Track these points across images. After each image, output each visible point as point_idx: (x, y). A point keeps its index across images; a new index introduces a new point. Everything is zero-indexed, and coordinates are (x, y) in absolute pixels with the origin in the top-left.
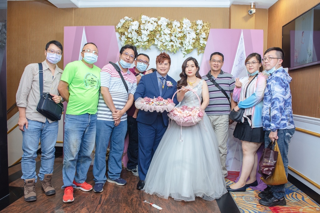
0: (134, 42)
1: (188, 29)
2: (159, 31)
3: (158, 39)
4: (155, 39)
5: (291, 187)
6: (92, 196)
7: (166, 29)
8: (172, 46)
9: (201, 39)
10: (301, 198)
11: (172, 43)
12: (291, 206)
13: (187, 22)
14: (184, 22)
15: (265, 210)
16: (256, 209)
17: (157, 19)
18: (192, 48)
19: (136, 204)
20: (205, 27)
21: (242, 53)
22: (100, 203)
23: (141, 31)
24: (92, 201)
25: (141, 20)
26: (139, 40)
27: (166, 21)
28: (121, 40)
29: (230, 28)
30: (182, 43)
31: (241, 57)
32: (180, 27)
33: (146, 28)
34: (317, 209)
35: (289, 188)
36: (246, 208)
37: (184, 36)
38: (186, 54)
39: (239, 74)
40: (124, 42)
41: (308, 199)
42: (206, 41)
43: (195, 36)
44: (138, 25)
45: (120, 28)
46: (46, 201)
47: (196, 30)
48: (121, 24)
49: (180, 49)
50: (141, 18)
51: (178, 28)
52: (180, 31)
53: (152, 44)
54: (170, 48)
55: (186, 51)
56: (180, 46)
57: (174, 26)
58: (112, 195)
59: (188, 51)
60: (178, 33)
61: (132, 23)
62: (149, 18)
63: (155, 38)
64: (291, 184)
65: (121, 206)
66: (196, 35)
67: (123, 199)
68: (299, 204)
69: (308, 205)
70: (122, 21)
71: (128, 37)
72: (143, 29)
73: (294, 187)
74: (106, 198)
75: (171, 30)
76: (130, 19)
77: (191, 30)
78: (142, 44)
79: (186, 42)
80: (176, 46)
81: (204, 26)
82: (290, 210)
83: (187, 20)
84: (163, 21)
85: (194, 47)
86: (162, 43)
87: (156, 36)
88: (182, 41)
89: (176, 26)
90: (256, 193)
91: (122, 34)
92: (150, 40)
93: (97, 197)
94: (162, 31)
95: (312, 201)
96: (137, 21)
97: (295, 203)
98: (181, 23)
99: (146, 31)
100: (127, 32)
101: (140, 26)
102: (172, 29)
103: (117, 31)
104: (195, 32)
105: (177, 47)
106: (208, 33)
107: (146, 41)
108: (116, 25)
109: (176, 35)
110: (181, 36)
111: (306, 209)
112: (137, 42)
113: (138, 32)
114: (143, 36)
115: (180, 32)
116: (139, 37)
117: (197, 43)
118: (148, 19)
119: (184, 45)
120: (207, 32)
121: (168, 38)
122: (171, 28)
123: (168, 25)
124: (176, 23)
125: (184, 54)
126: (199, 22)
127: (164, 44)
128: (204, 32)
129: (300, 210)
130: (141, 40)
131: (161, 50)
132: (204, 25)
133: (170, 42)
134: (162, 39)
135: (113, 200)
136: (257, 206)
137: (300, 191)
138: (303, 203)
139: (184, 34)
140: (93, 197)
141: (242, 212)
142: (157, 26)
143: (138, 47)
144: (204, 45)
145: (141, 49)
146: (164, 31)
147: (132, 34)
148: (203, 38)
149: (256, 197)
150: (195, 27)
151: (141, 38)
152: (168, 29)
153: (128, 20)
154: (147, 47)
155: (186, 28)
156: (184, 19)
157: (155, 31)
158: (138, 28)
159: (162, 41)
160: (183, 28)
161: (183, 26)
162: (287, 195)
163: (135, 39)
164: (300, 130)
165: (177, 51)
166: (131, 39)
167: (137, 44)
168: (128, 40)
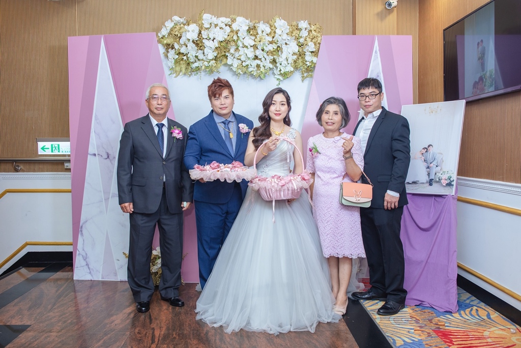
0: (192, 61)
1: (285, 36)
2: (234, 41)
3: (232, 56)
4: (229, 55)
5: (468, 299)
6: (137, 331)
7: (247, 38)
8: (258, 66)
9: (308, 53)
10: (486, 315)
11: (258, 62)
12: (470, 328)
13: (281, 25)
14: (277, 25)
15: (429, 336)
16: (413, 335)
17: (229, 20)
18: (292, 69)
19: (215, 340)
20: (313, 32)
22: (153, 341)
23: (204, 41)
24: (139, 338)
25: (203, 22)
26: (200, 58)
27: (246, 23)
28: (167, 57)
29: (354, 33)
30: (274, 62)
32: (270, 33)
33: (212, 37)
34: (512, 330)
35: (465, 301)
36: (398, 335)
37: (279, 49)
38: (282, 79)
40: (173, 61)
41: (497, 317)
42: (315, 56)
43: (296, 49)
44: (197, 31)
45: (166, 36)
46: (59, 345)
47: (297, 39)
48: (167, 29)
49: (271, 72)
50: (201, 18)
51: (267, 34)
52: (271, 39)
53: (223, 63)
54: (255, 69)
55: (281, 74)
56: (271, 66)
57: (260, 32)
58: (170, 327)
59: (285, 75)
60: (267, 45)
61: (186, 27)
62: (215, 18)
63: (227, 54)
64: (468, 295)
65: (191, 345)
66: (298, 47)
67: (191, 332)
68: (482, 325)
69: (497, 325)
70: (169, 25)
71: (180, 53)
72: (206, 39)
73: (474, 298)
74: (162, 333)
75: (256, 40)
76: (182, 20)
77: (289, 39)
78: (206, 63)
79: (281, 60)
80: (265, 67)
81: (311, 31)
82: (469, 334)
83: (283, 21)
84: (241, 24)
85: (296, 68)
86: (240, 62)
87: (229, 50)
88: (274, 58)
89: (263, 31)
90: (411, 311)
91: (169, 47)
92: (218, 56)
93: (146, 332)
94: (239, 41)
95: (504, 319)
96: (195, 25)
97: (476, 324)
98: (271, 26)
99: (211, 41)
100: (179, 43)
101: (200, 33)
102: (256, 38)
103: (159, 42)
104: (296, 42)
105: (266, 68)
106: (319, 44)
107: (212, 60)
108: (158, 30)
109: (265, 48)
110: (272, 50)
111: (495, 332)
112: (195, 62)
113: (199, 44)
114: (206, 50)
116: (200, 51)
117: (300, 60)
118: (215, 20)
119: (278, 65)
120: (317, 41)
121: (250, 53)
122: (254, 35)
123: (249, 31)
124: (263, 27)
125: (278, 79)
126: (303, 24)
127: (244, 64)
128: (311, 41)
129: (484, 334)
130: (204, 58)
131: (239, 74)
132: (312, 29)
133: (254, 59)
134: (240, 56)
135: (175, 335)
136: (415, 330)
137: (482, 305)
138: (488, 323)
139: (278, 45)
140: (138, 333)
141: (392, 341)
142: (231, 32)
143: (197, 70)
144: (312, 64)
145: (203, 73)
146: (242, 40)
147: (187, 46)
148: (310, 52)
149: (412, 317)
150: (296, 33)
151: (204, 53)
152: (251, 38)
153: (179, 23)
154: (214, 69)
155: (280, 36)
156: (277, 20)
157: (227, 42)
158: (197, 36)
159: (240, 59)
160: (277, 36)
161: (276, 32)
162: (462, 312)
163: (192, 56)
164: (479, 202)
165: (266, 75)
166: (185, 55)
167: (196, 65)
168: (180, 58)
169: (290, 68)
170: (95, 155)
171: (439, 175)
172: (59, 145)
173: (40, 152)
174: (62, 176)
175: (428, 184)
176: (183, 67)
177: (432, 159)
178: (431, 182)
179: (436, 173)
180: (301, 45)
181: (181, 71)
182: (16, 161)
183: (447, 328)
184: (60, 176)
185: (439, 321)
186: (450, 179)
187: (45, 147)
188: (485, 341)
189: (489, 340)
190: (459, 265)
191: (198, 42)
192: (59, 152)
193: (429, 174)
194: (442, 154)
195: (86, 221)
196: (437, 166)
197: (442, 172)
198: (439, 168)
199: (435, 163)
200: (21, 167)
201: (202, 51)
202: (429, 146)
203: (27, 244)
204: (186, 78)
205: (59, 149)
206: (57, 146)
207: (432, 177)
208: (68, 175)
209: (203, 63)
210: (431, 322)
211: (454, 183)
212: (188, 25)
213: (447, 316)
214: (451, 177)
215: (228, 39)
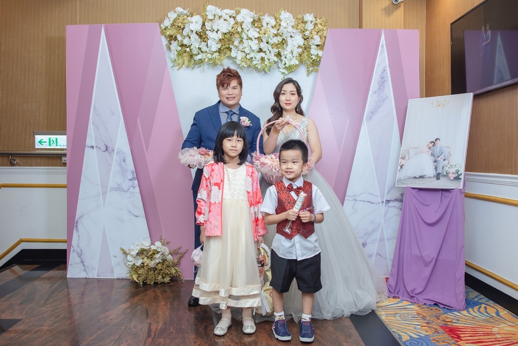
0: (195, 53)
1: (290, 29)
2: (238, 33)
3: (236, 48)
4: (232, 47)
5: (476, 297)
6: (132, 325)
7: (251, 30)
8: (263, 59)
9: (313, 47)
10: (494, 312)
11: (262, 54)
12: (479, 325)
13: (286, 17)
14: (281, 17)
15: (436, 332)
16: (420, 331)
17: (234, 12)
18: (297, 63)
20: (319, 25)
21: (384, 70)
23: (207, 32)
25: (207, 13)
26: (203, 50)
27: (251, 15)
28: (169, 49)
29: (361, 27)
30: (279, 55)
31: (383, 78)
32: (275, 26)
33: (215, 28)
35: (473, 299)
36: (404, 331)
37: (284, 42)
38: (287, 73)
39: (379, 107)
40: (176, 53)
41: (506, 314)
42: (320, 50)
43: (301, 42)
44: (201, 23)
45: (169, 28)
47: (303, 32)
48: (170, 20)
49: (276, 66)
50: (205, 10)
51: (272, 27)
52: (276, 32)
53: (227, 55)
54: (259, 62)
55: (286, 68)
56: (276, 59)
57: (264, 24)
58: (168, 322)
59: (290, 69)
60: (272, 37)
61: (189, 18)
62: (219, 10)
63: (231, 46)
64: (477, 293)
66: (303, 40)
68: (491, 322)
69: (507, 322)
70: (172, 16)
71: (182, 45)
72: (210, 30)
73: (482, 296)
75: (260, 32)
76: (185, 12)
77: (294, 31)
78: (209, 56)
79: (286, 53)
80: (269, 60)
81: (316, 24)
82: (478, 330)
83: (288, 14)
84: (246, 16)
85: (301, 62)
86: (244, 54)
87: (233, 42)
88: (279, 51)
89: (268, 23)
90: (418, 309)
91: (172, 38)
92: (222, 48)
94: (243, 33)
95: (513, 316)
96: (198, 16)
97: (484, 320)
98: (276, 19)
99: (215, 33)
100: (182, 34)
101: (204, 25)
102: (261, 30)
103: (163, 33)
104: (301, 35)
105: (271, 61)
106: (325, 37)
107: (216, 52)
108: (161, 21)
109: (269, 40)
110: (277, 42)
112: (199, 54)
113: (202, 36)
114: (209, 42)
115: (276, 35)
116: (203, 43)
117: (306, 54)
118: (218, 12)
119: (283, 58)
120: (323, 34)
121: (255, 45)
122: (259, 27)
123: (253, 23)
125: (282, 73)
126: (309, 17)
127: (248, 57)
128: (317, 34)
129: (493, 330)
130: (208, 50)
131: (243, 66)
132: (317, 22)
133: (259, 52)
134: (245, 48)
135: (172, 330)
136: (422, 326)
137: (491, 303)
138: (497, 320)
139: (283, 37)
140: (134, 327)
141: (398, 336)
142: (235, 24)
143: (200, 63)
144: (318, 57)
145: (206, 66)
146: (247, 32)
147: (190, 38)
148: (316, 45)
149: (418, 314)
150: (301, 26)
151: (207, 45)
152: (255, 30)
153: (182, 14)
154: (217, 61)
155: (285, 28)
156: (283, 12)
157: (231, 34)
158: (201, 27)
159: (244, 52)
160: (282, 28)
161: (282, 24)
162: (470, 310)
163: (195, 48)
164: (487, 197)
165: (271, 69)
166: (188, 47)
167: (199, 57)
168: (183, 50)
169: (295, 62)
170: (93, 147)
171: (446, 169)
172: (57, 139)
173: (38, 146)
174: (60, 170)
175: (435, 179)
176: (186, 59)
177: (439, 152)
178: (438, 176)
179: (443, 167)
180: (306, 39)
181: (183, 63)
182: (12, 155)
183: (454, 324)
184: (58, 170)
185: (447, 317)
186: (457, 173)
187: (42, 141)
188: (494, 337)
189: (498, 336)
190: (467, 263)
191: (202, 34)
192: (57, 145)
193: (436, 168)
194: (449, 147)
195: (82, 216)
196: (444, 160)
197: (449, 166)
198: (446, 162)
199: (442, 156)
200: (17, 161)
201: (205, 44)
202: (436, 140)
203: (21, 241)
204: (188, 71)
205: (57, 142)
206: (54, 139)
207: (440, 171)
208: (64, 170)
209: (206, 55)
210: (439, 319)
211: (462, 177)
212: (192, 16)
213: (455, 313)
214: (459, 171)
215: (232, 31)
